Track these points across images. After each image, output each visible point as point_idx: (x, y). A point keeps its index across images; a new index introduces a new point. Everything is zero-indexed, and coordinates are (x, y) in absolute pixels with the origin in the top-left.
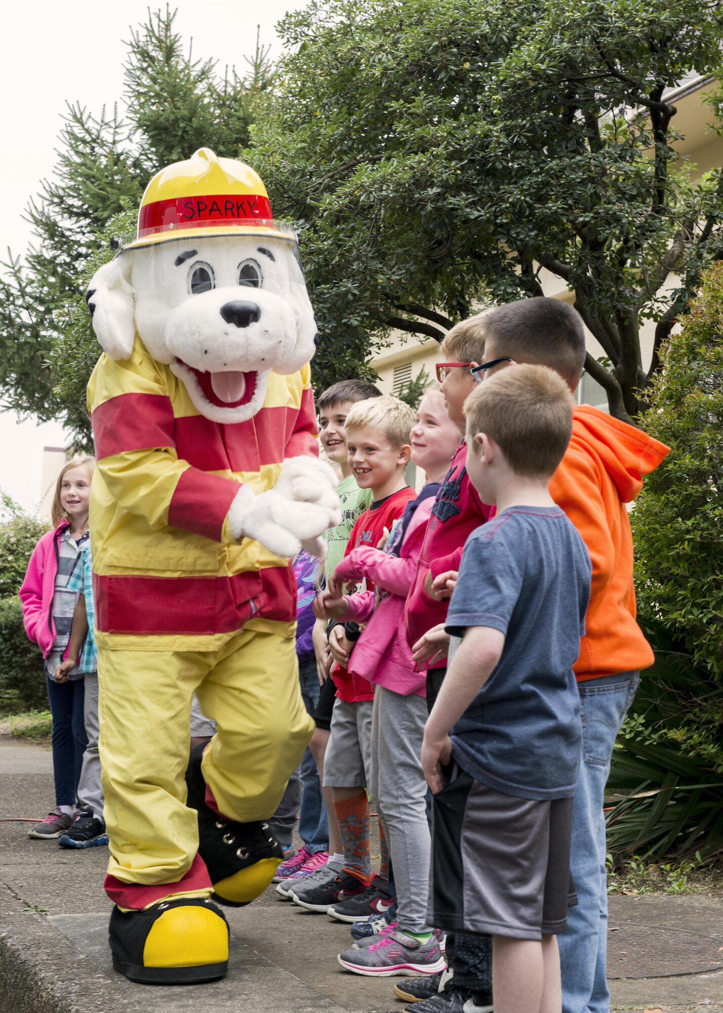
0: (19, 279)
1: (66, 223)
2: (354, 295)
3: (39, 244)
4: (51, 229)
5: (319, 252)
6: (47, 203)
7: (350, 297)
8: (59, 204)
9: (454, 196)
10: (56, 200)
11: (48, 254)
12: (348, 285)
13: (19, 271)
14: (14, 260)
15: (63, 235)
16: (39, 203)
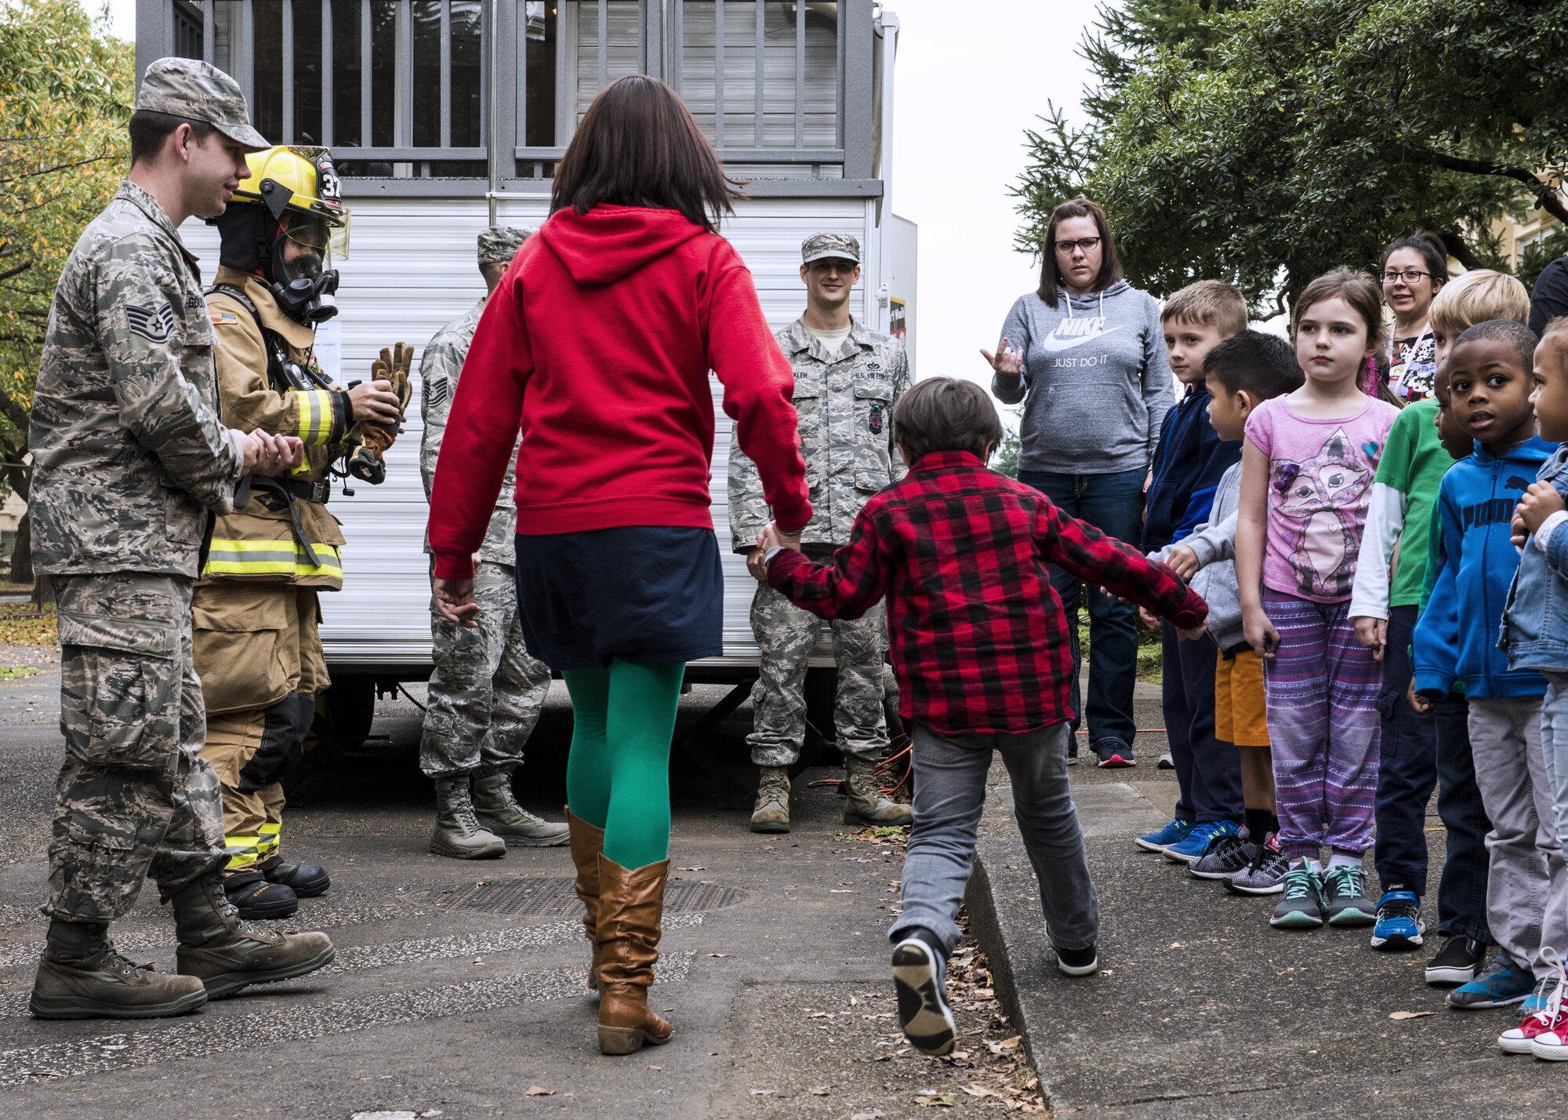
0: (1063, 138)
1: (1127, 53)
2: (1369, 154)
3: (1096, 84)
4: (1110, 64)
5: (1332, 108)
6: (1104, 31)
7: (1365, 157)
8: (1119, 32)
9: (1478, 33)
10: (1115, 27)
11: (1108, 95)
12: (1364, 144)
13: (1062, 126)
14: (1056, 113)
15: (1126, 69)
16: (1093, 31)
